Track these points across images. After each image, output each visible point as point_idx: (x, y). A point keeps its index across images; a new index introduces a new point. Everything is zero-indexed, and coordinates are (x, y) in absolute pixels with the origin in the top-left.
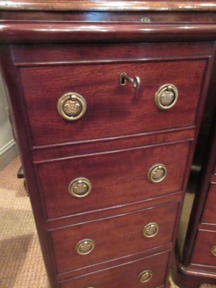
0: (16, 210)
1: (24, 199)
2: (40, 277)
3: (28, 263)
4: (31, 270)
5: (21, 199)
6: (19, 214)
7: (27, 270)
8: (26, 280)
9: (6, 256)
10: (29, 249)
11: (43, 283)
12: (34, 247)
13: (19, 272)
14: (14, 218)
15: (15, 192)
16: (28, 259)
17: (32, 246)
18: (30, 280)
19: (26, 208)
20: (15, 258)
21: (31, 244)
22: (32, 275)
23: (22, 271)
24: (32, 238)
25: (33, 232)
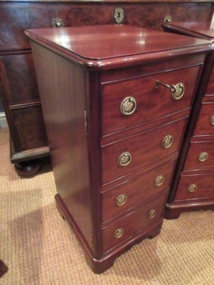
0: (15, 193)
1: (19, 182)
2: (62, 238)
3: (48, 231)
4: (52, 235)
5: (16, 182)
6: (20, 195)
7: (49, 236)
8: (52, 243)
9: (26, 230)
10: (43, 221)
11: (67, 241)
12: (47, 218)
13: (43, 239)
14: (17, 200)
15: (6, 177)
16: (46, 228)
17: (45, 217)
18: (55, 242)
19: (24, 189)
20: (35, 229)
21: (43, 216)
22: (55, 238)
23: (45, 237)
24: (42, 212)
25: (40, 207)
